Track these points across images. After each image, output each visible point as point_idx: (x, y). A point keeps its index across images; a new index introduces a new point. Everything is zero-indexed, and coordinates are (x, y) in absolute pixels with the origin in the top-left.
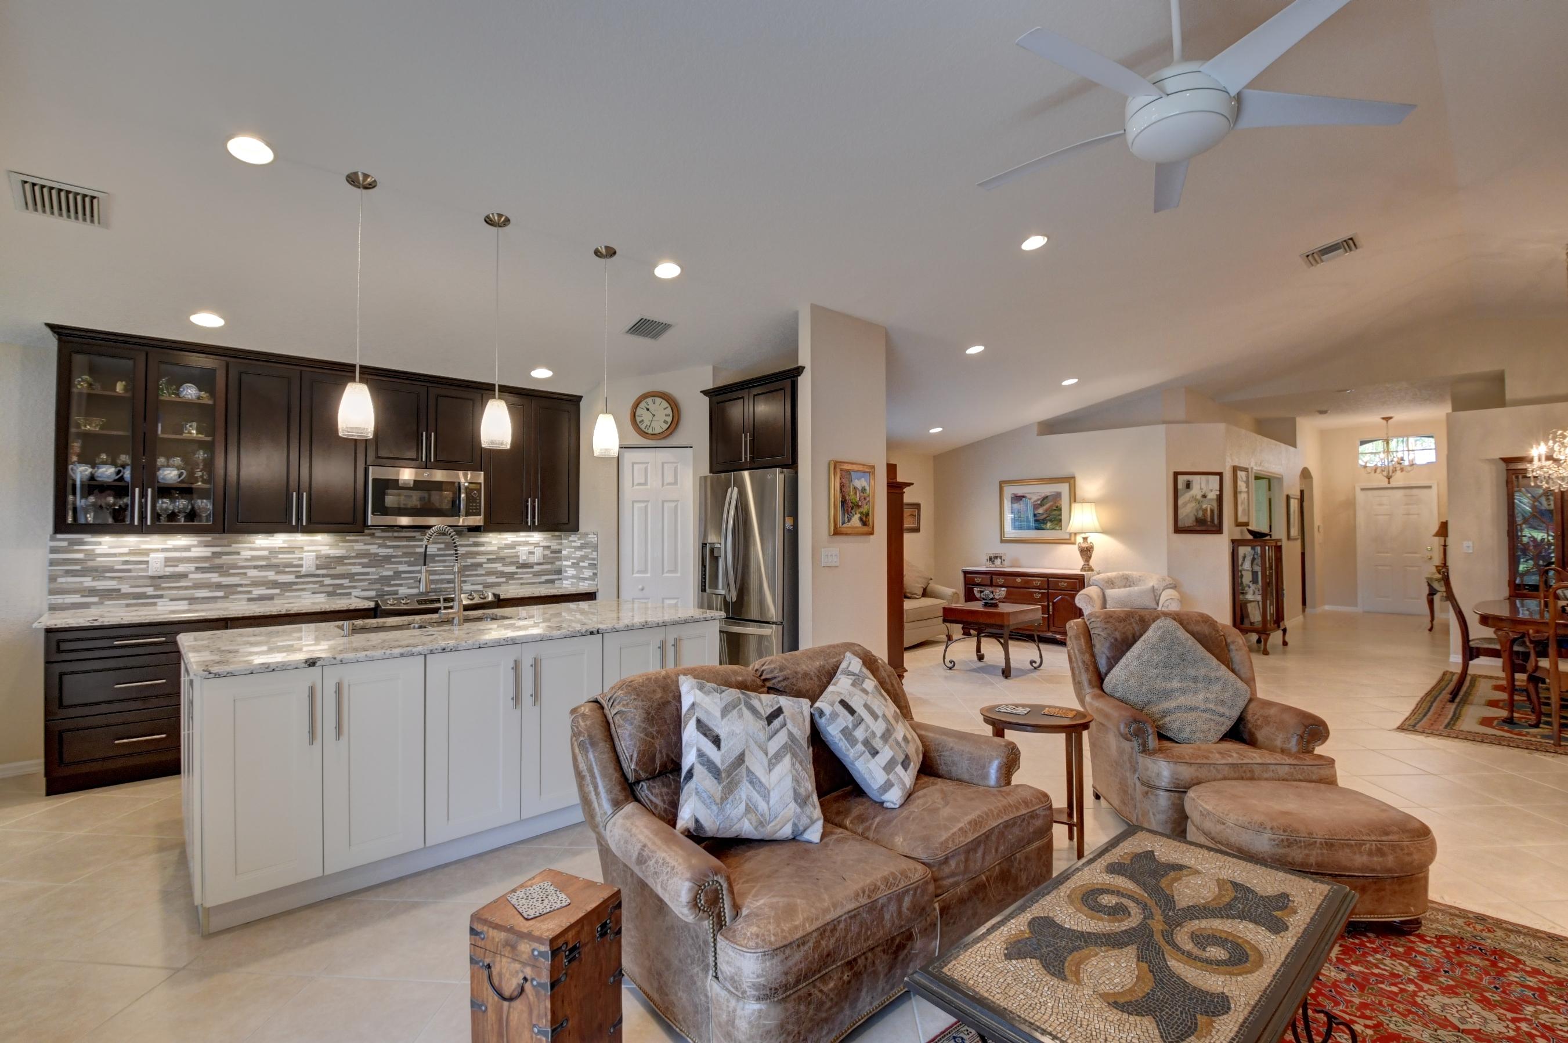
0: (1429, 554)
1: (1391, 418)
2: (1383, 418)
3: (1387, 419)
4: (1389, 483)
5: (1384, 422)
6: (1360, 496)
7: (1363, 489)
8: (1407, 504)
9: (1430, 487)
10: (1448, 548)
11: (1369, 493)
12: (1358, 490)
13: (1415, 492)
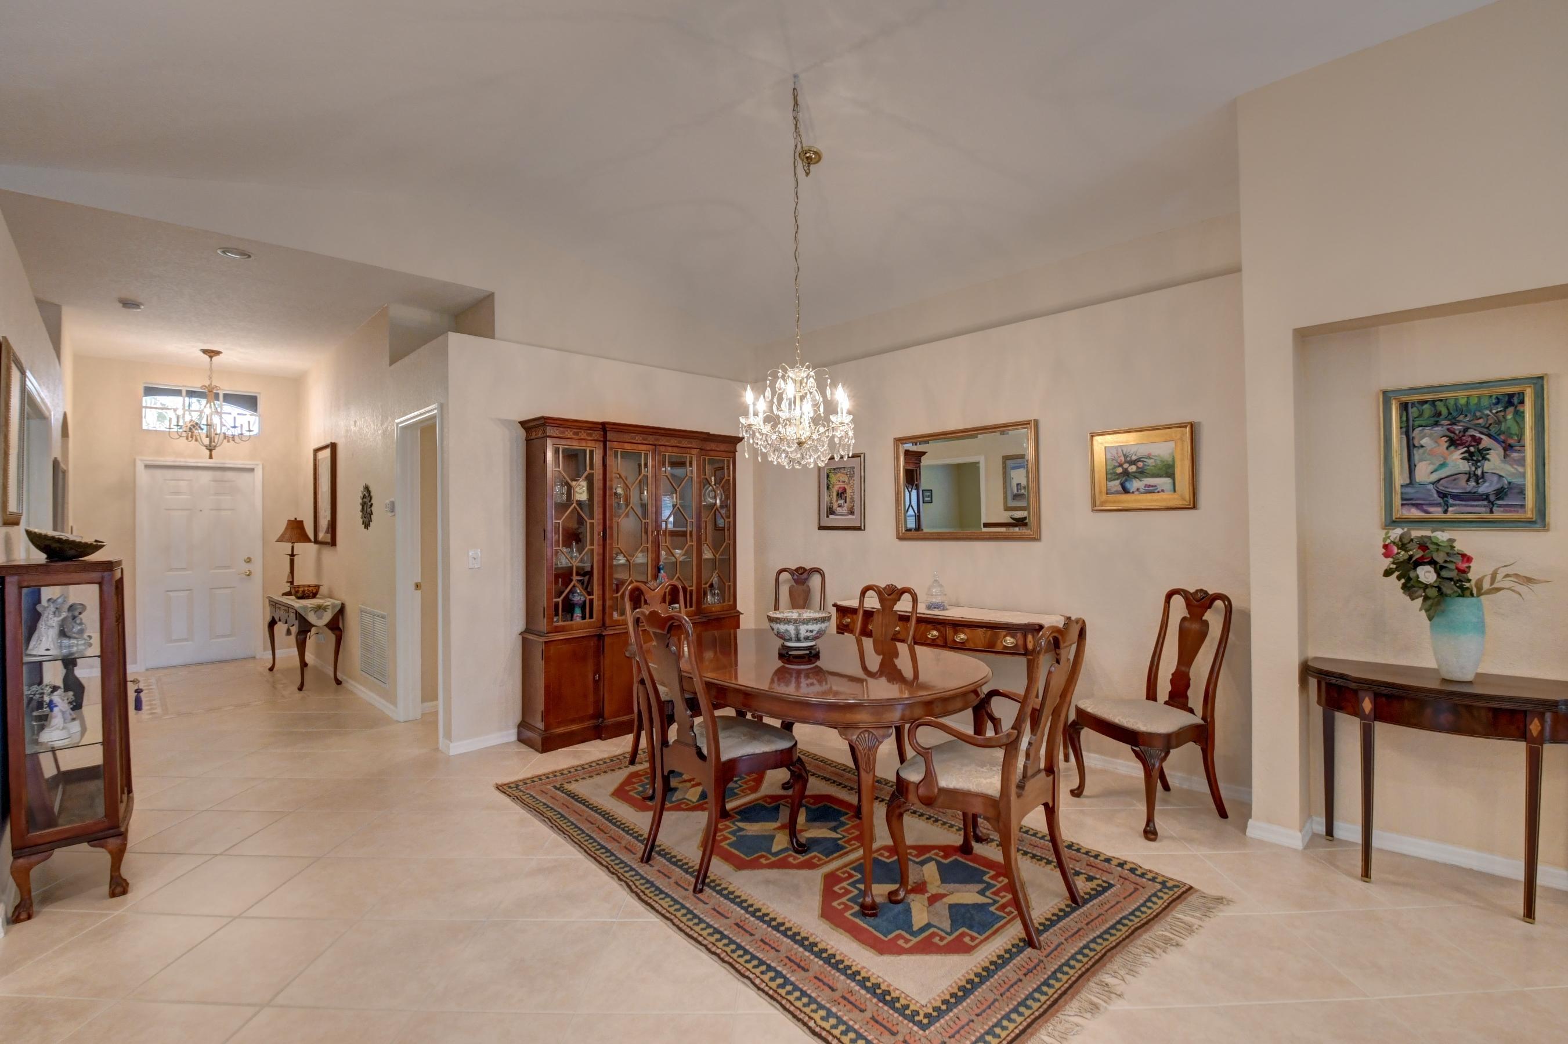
0: (246, 567)
1: (218, 353)
2: (205, 352)
3: (211, 353)
4: (211, 457)
5: (206, 358)
6: (143, 477)
7: (147, 466)
8: (217, 494)
9: (252, 470)
10: (296, 558)
11: (158, 473)
12: (140, 467)
13: (230, 475)
